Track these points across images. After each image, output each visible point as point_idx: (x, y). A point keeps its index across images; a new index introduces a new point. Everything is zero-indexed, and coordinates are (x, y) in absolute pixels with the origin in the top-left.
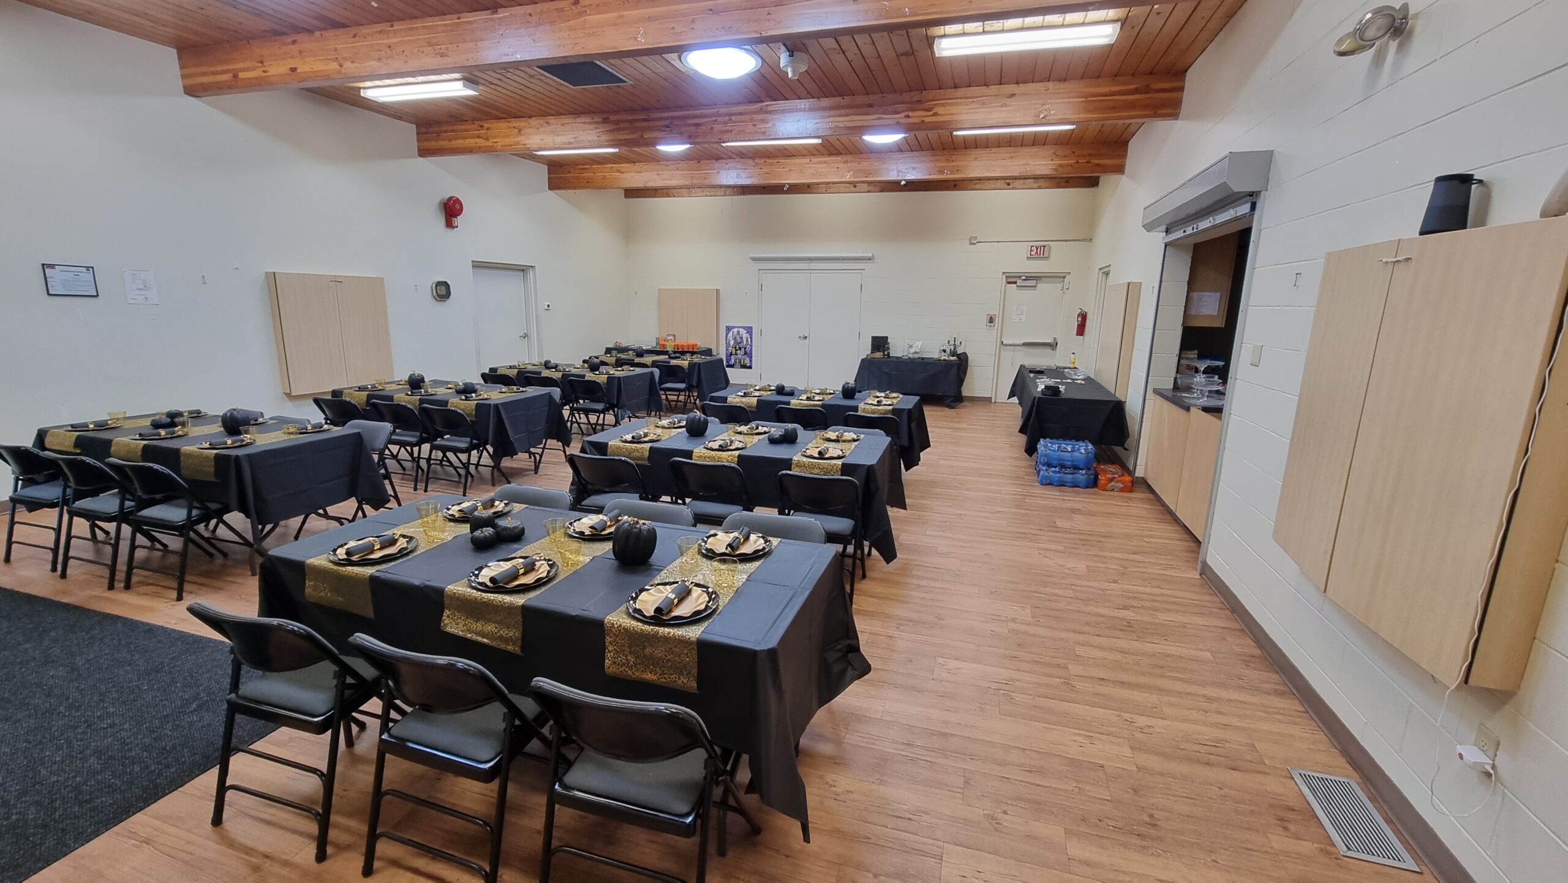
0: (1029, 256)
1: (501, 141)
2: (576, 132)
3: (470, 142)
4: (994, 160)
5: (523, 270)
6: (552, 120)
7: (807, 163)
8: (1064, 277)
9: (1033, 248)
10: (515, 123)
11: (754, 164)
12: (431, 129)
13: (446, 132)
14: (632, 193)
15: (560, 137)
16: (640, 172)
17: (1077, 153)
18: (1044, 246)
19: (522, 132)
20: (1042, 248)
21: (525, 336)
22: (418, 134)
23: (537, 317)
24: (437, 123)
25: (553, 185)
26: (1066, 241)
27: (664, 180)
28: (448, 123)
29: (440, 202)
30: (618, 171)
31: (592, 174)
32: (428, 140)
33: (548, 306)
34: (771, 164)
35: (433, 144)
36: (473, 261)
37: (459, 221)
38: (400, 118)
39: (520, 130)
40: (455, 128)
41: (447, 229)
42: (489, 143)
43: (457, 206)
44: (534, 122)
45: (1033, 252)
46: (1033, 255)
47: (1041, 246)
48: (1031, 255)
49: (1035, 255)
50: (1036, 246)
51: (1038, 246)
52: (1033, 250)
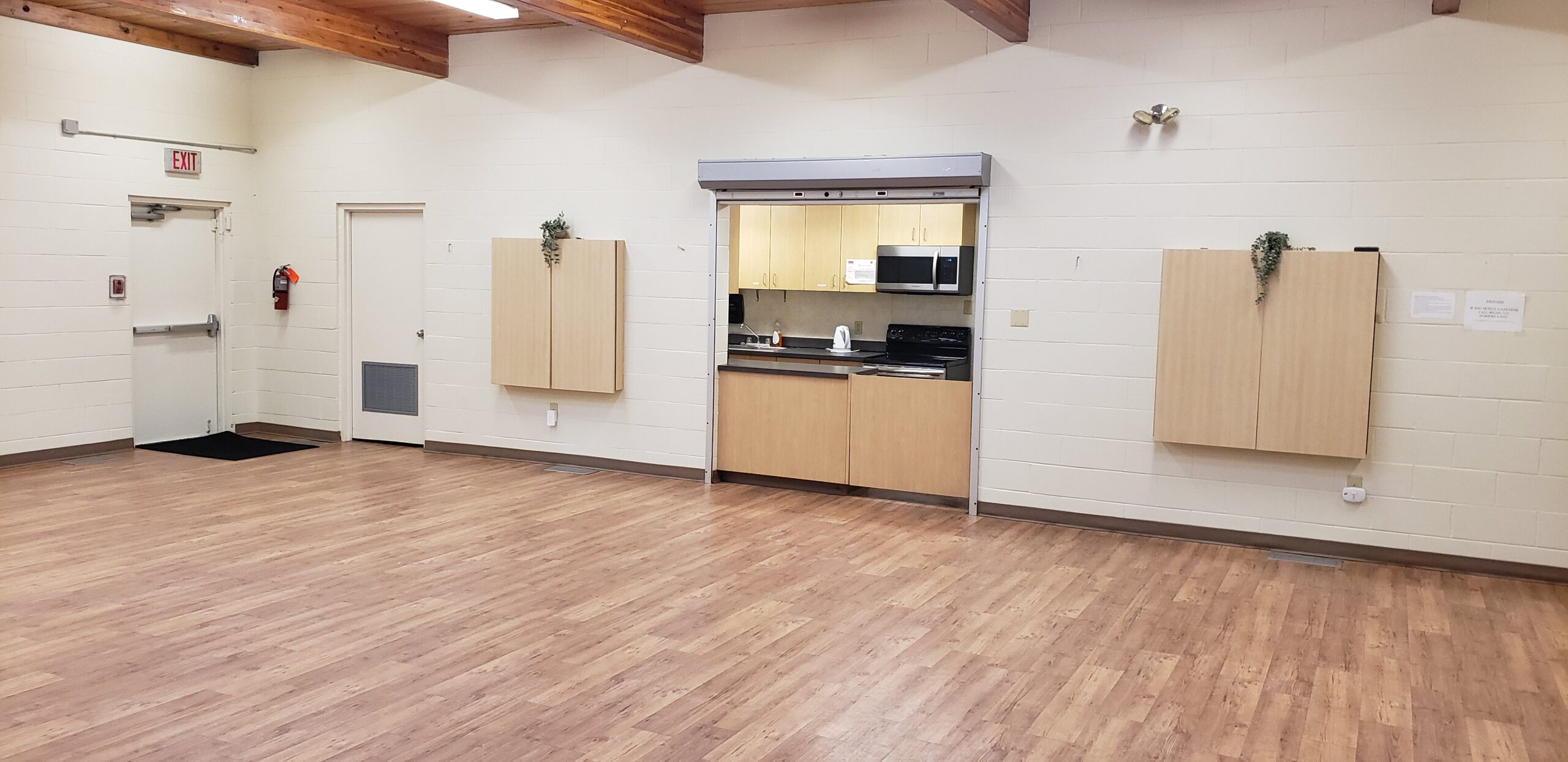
0: (172, 169)
8: (215, 210)
9: (176, 156)
18: (194, 154)
20: (191, 156)
26: (220, 148)
45: (179, 164)
46: (178, 168)
47: (189, 153)
48: (175, 167)
49: (182, 168)
50: (182, 153)
51: (186, 153)
52: (178, 160)
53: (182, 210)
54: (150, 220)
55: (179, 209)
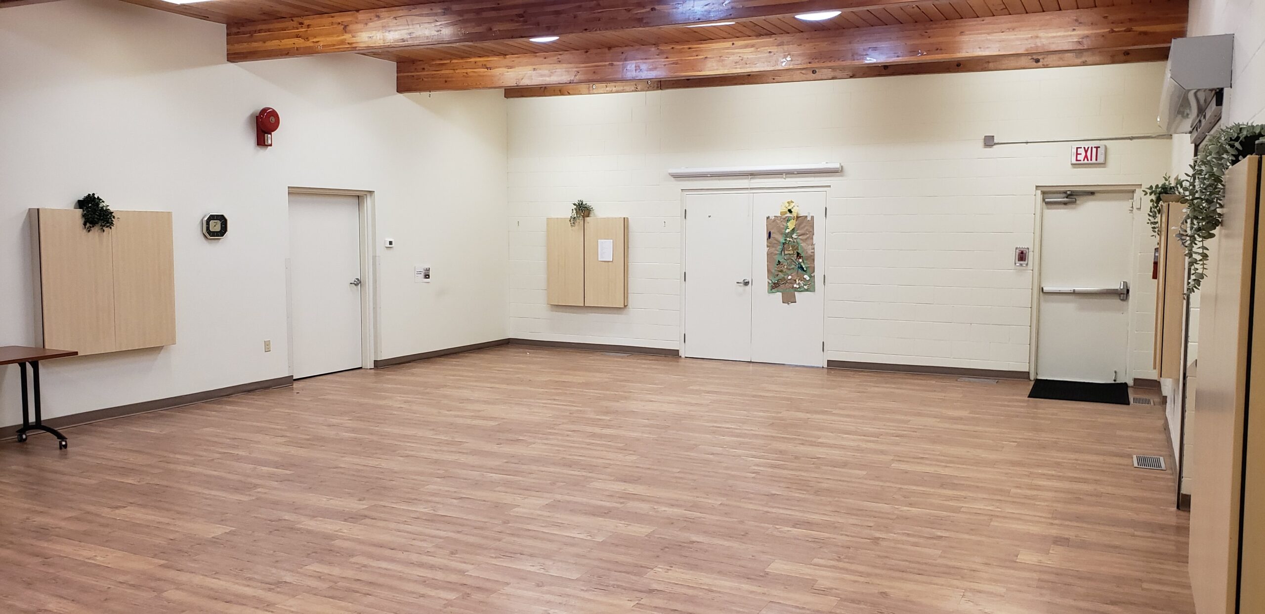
0: (1074, 161)
1: (323, 41)
2: (410, 27)
3: (288, 43)
4: (988, 34)
5: (359, 197)
6: (383, 12)
7: (728, 48)
8: (1133, 192)
9: (1080, 151)
10: (339, 18)
11: (658, 51)
12: (242, 29)
13: (260, 31)
14: (515, 92)
15: (392, 33)
16: (511, 67)
17: (1111, 18)
18: (1097, 148)
19: (348, 28)
20: (1094, 150)
21: (358, 283)
22: (228, 35)
23: (374, 257)
24: (250, 21)
25: (403, 87)
26: (1131, 138)
27: (542, 76)
28: (264, 21)
29: (252, 116)
30: (485, 66)
31: (452, 71)
32: (239, 42)
33: (391, 243)
34: (681, 52)
35: (243, 47)
36: (289, 187)
37: (275, 137)
38: (206, 18)
39: (346, 27)
40: (271, 26)
41: (258, 148)
42: (309, 44)
43: (272, 119)
44: (361, 16)
45: (1081, 157)
46: (1080, 161)
47: (1092, 148)
48: (1077, 160)
49: (1084, 160)
50: (1084, 148)
51: (1088, 148)
52: (1081, 154)
53: (1096, 194)
54: (1065, 204)
55: (1092, 193)
